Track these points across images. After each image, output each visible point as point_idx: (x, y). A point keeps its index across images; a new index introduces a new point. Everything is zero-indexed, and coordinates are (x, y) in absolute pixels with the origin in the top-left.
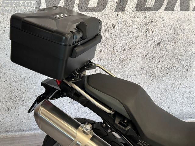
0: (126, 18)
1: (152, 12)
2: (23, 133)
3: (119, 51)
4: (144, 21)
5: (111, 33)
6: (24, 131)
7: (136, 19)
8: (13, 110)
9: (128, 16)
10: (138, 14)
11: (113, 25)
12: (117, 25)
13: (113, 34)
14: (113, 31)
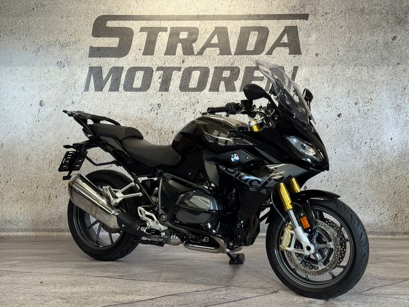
0: (171, 98)
1: (196, 92)
2: (61, 233)
3: (167, 133)
4: (189, 101)
5: (157, 114)
6: (63, 231)
7: (182, 99)
8: (54, 199)
9: (173, 96)
10: (182, 94)
11: (158, 105)
12: (162, 105)
13: (159, 114)
14: (159, 110)
